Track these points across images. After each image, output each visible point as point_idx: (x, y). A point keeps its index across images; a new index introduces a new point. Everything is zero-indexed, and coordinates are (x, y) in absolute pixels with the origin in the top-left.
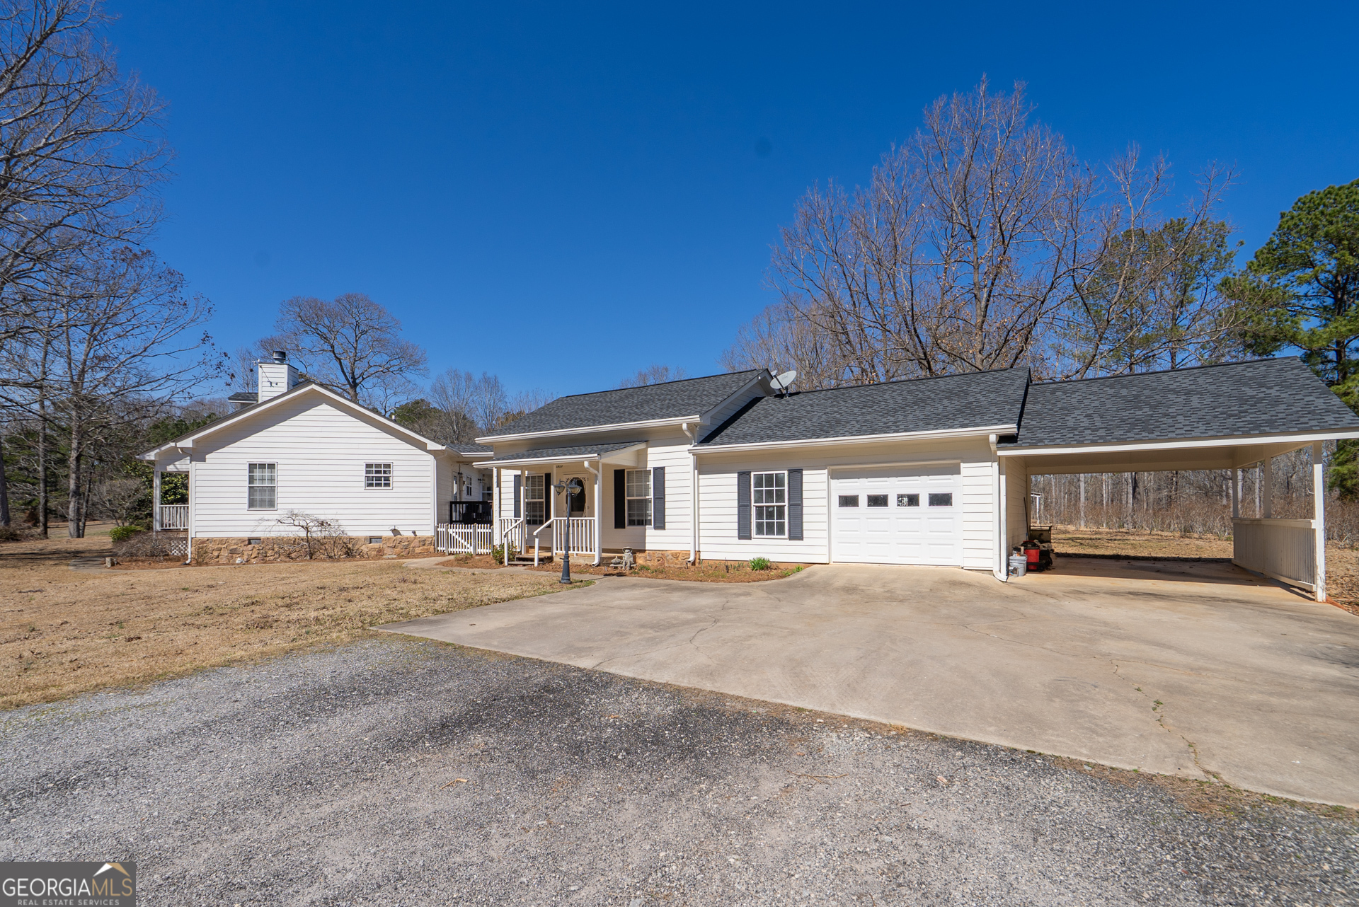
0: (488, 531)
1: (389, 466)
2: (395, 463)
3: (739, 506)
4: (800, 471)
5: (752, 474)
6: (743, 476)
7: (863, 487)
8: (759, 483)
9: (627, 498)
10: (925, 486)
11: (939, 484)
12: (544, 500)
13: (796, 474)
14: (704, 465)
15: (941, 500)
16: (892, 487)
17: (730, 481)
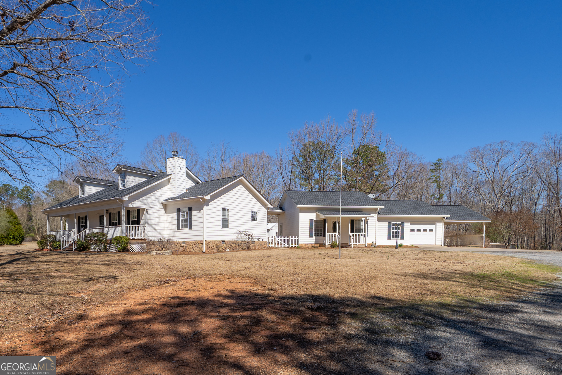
0: (297, 239)
1: (256, 213)
2: (258, 212)
3: (388, 231)
4: (404, 223)
5: (392, 223)
6: (389, 223)
7: (416, 227)
8: (393, 225)
9: (355, 228)
10: (428, 227)
11: (432, 227)
12: (323, 228)
13: (403, 223)
14: (380, 220)
15: (431, 230)
16: (422, 227)
17: (386, 224)
